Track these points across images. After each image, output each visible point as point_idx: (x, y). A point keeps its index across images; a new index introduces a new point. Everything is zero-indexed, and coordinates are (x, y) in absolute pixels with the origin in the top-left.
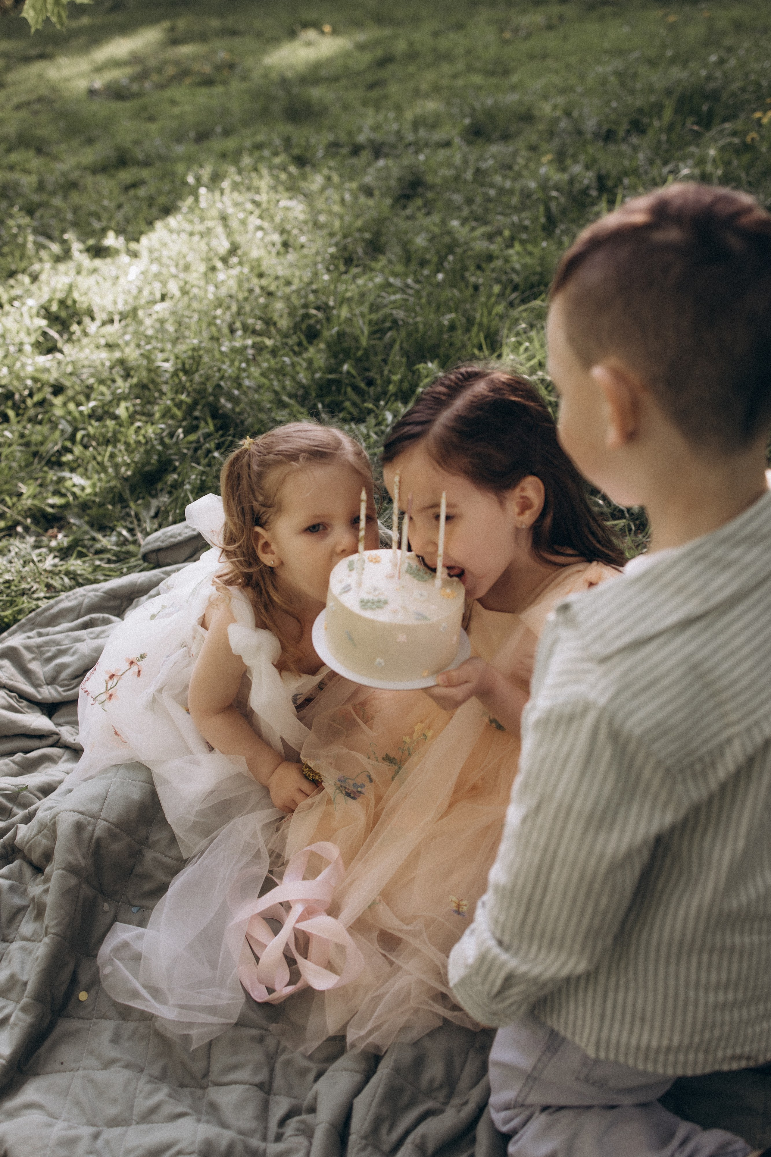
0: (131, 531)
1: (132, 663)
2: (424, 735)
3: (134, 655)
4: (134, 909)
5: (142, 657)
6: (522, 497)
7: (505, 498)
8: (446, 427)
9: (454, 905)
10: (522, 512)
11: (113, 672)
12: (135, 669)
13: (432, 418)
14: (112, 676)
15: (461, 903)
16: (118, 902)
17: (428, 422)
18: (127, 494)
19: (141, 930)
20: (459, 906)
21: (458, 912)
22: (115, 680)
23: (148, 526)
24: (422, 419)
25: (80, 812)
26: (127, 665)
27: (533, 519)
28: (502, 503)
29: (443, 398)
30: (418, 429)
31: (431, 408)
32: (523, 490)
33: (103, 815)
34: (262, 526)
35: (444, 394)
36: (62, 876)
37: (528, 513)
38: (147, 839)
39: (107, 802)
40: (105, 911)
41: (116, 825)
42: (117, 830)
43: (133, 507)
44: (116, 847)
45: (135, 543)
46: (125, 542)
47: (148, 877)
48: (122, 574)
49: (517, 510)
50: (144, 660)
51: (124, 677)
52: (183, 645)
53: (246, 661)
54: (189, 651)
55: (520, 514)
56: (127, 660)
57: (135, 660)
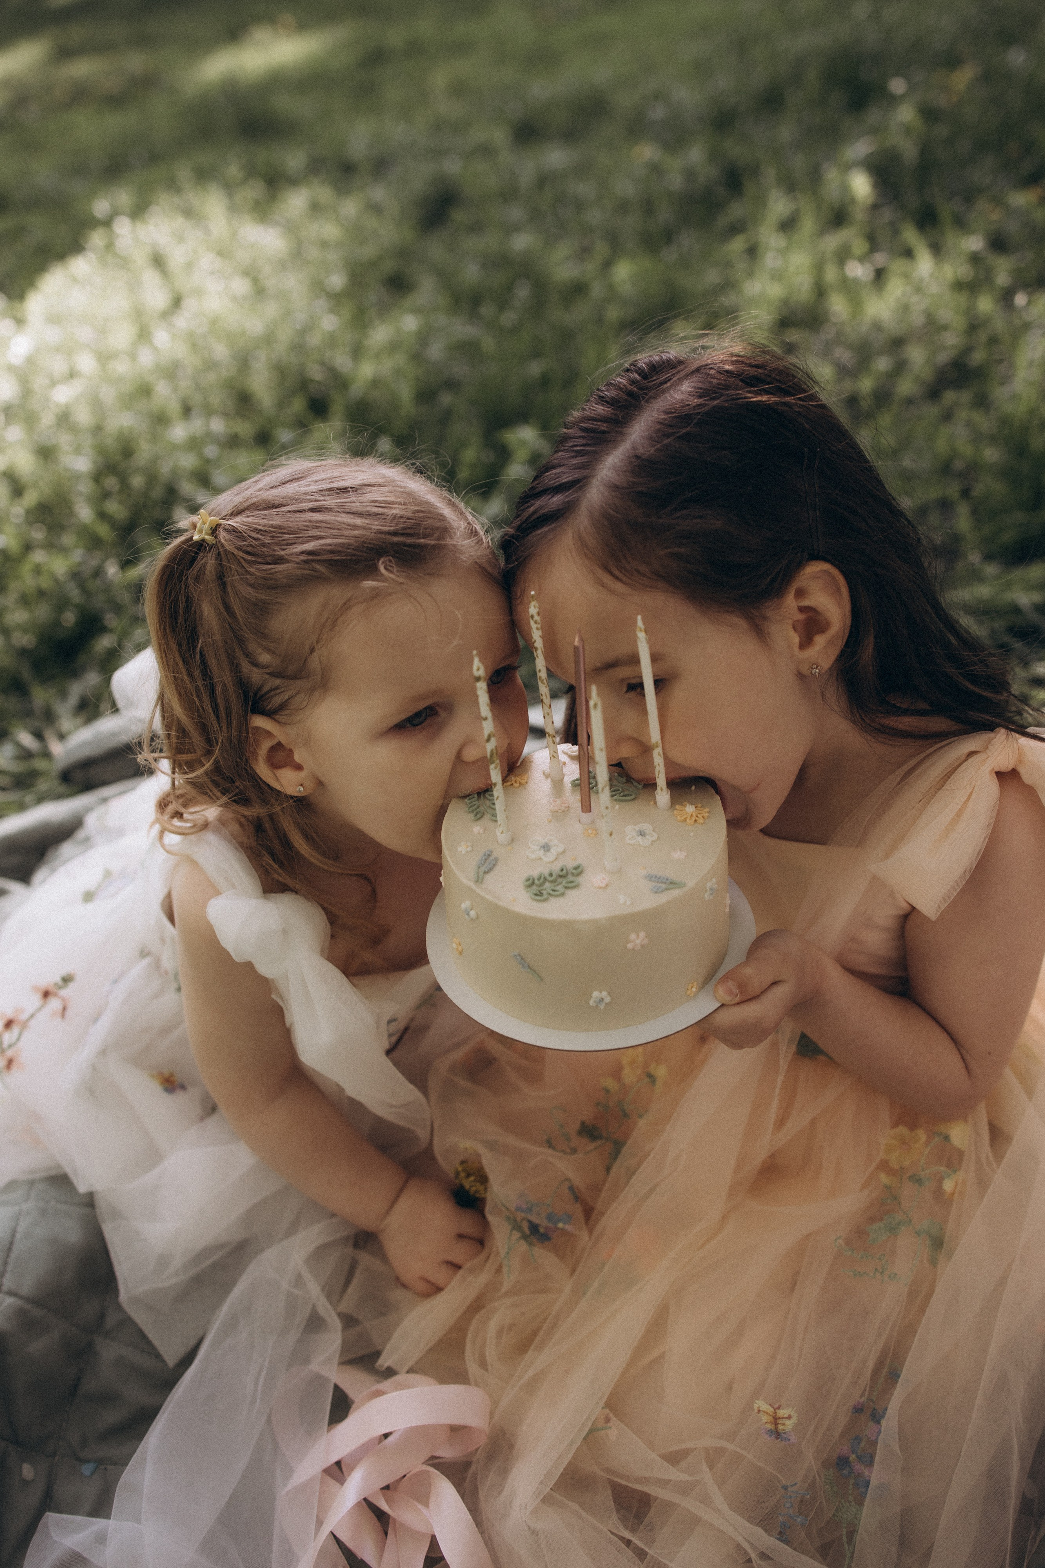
0: (39, 736)
1: (46, 994)
2: (650, 1076)
3: (51, 978)
4: (87, 1469)
5: (67, 980)
6: (802, 609)
7: (765, 618)
8: (614, 487)
9: (765, 1418)
10: (806, 642)
11: (10, 1014)
12: (54, 1004)
13: (584, 472)
14: (9, 1024)
15: (782, 1413)
16: (53, 1455)
17: (578, 484)
18: (26, 674)
19: (99, 1523)
20: (776, 1420)
21: (777, 1434)
22: (16, 1030)
23: (66, 724)
24: (565, 479)
26: (36, 1000)
27: (834, 653)
28: (759, 631)
29: (604, 427)
30: (556, 500)
31: (579, 454)
32: (800, 593)
33: (6, 1282)
34: (270, 714)
35: (604, 419)
37: (820, 641)
38: (102, 1317)
39: (13, 1255)
40: (26, 1483)
41: (35, 1301)
42: (37, 1312)
43: (40, 696)
44: (38, 1346)
45: (46, 754)
46: (26, 755)
47: (108, 1398)
48: (21, 807)
49: (796, 639)
50: (72, 985)
51: (33, 1022)
52: (144, 953)
53: (264, 969)
54: (157, 964)
55: (802, 646)
56: (35, 989)
57: (52, 989)
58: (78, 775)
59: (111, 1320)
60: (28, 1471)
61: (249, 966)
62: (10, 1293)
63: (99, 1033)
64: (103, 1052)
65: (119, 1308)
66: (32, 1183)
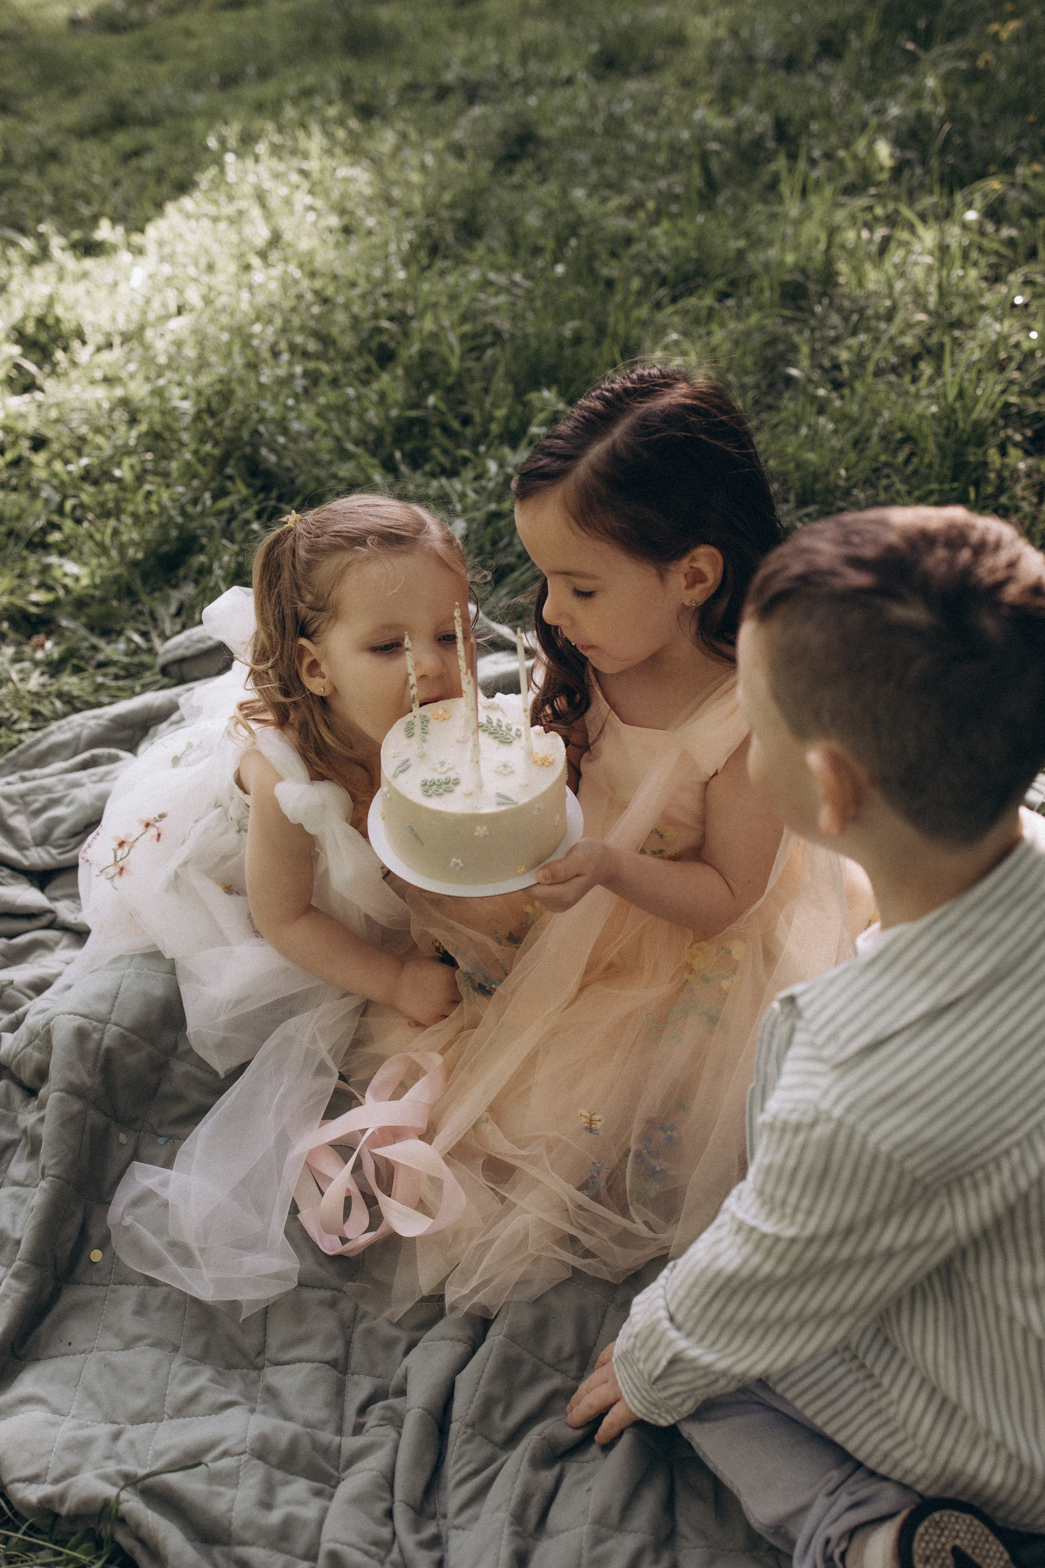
0: (145, 635)
1: (147, 825)
3: (151, 815)
4: (161, 1141)
5: (162, 816)
6: (692, 569)
7: (667, 570)
8: (594, 469)
9: (584, 1120)
10: (690, 586)
11: (123, 838)
12: (153, 832)
14: (121, 844)
15: (594, 1117)
16: (140, 1130)
18: (138, 585)
19: (166, 1172)
20: (591, 1122)
21: (591, 1130)
22: (126, 848)
23: (167, 626)
25: (82, 1016)
26: (140, 829)
27: (706, 596)
28: (662, 576)
32: (693, 561)
33: (114, 1017)
34: (309, 637)
36: (61, 1100)
37: (699, 587)
38: (175, 1047)
39: (118, 1001)
40: (121, 1145)
41: (132, 1030)
42: (133, 1037)
43: (147, 602)
44: (132, 1059)
45: (151, 651)
46: (137, 651)
47: (178, 1098)
48: (134, 694)
49: (684, 583)
50: (164, 820)
51: (137, 844)
52: (217, 805)
53: (310, 829)
54: (226, 812)
55: (687, 587)
56: (141, 821)
57: (152, 822)
58: (174, 669)
59: (182, 1048)
60: (123, 1138)
61: (300, 826)
62: (116, 1024)
63: (184, 852)
64: (185, 864)
65: (186, 1039)
66: (132, 957)
